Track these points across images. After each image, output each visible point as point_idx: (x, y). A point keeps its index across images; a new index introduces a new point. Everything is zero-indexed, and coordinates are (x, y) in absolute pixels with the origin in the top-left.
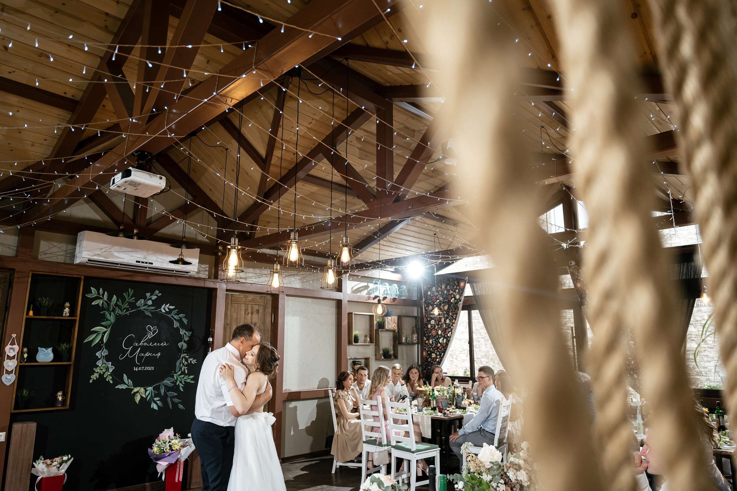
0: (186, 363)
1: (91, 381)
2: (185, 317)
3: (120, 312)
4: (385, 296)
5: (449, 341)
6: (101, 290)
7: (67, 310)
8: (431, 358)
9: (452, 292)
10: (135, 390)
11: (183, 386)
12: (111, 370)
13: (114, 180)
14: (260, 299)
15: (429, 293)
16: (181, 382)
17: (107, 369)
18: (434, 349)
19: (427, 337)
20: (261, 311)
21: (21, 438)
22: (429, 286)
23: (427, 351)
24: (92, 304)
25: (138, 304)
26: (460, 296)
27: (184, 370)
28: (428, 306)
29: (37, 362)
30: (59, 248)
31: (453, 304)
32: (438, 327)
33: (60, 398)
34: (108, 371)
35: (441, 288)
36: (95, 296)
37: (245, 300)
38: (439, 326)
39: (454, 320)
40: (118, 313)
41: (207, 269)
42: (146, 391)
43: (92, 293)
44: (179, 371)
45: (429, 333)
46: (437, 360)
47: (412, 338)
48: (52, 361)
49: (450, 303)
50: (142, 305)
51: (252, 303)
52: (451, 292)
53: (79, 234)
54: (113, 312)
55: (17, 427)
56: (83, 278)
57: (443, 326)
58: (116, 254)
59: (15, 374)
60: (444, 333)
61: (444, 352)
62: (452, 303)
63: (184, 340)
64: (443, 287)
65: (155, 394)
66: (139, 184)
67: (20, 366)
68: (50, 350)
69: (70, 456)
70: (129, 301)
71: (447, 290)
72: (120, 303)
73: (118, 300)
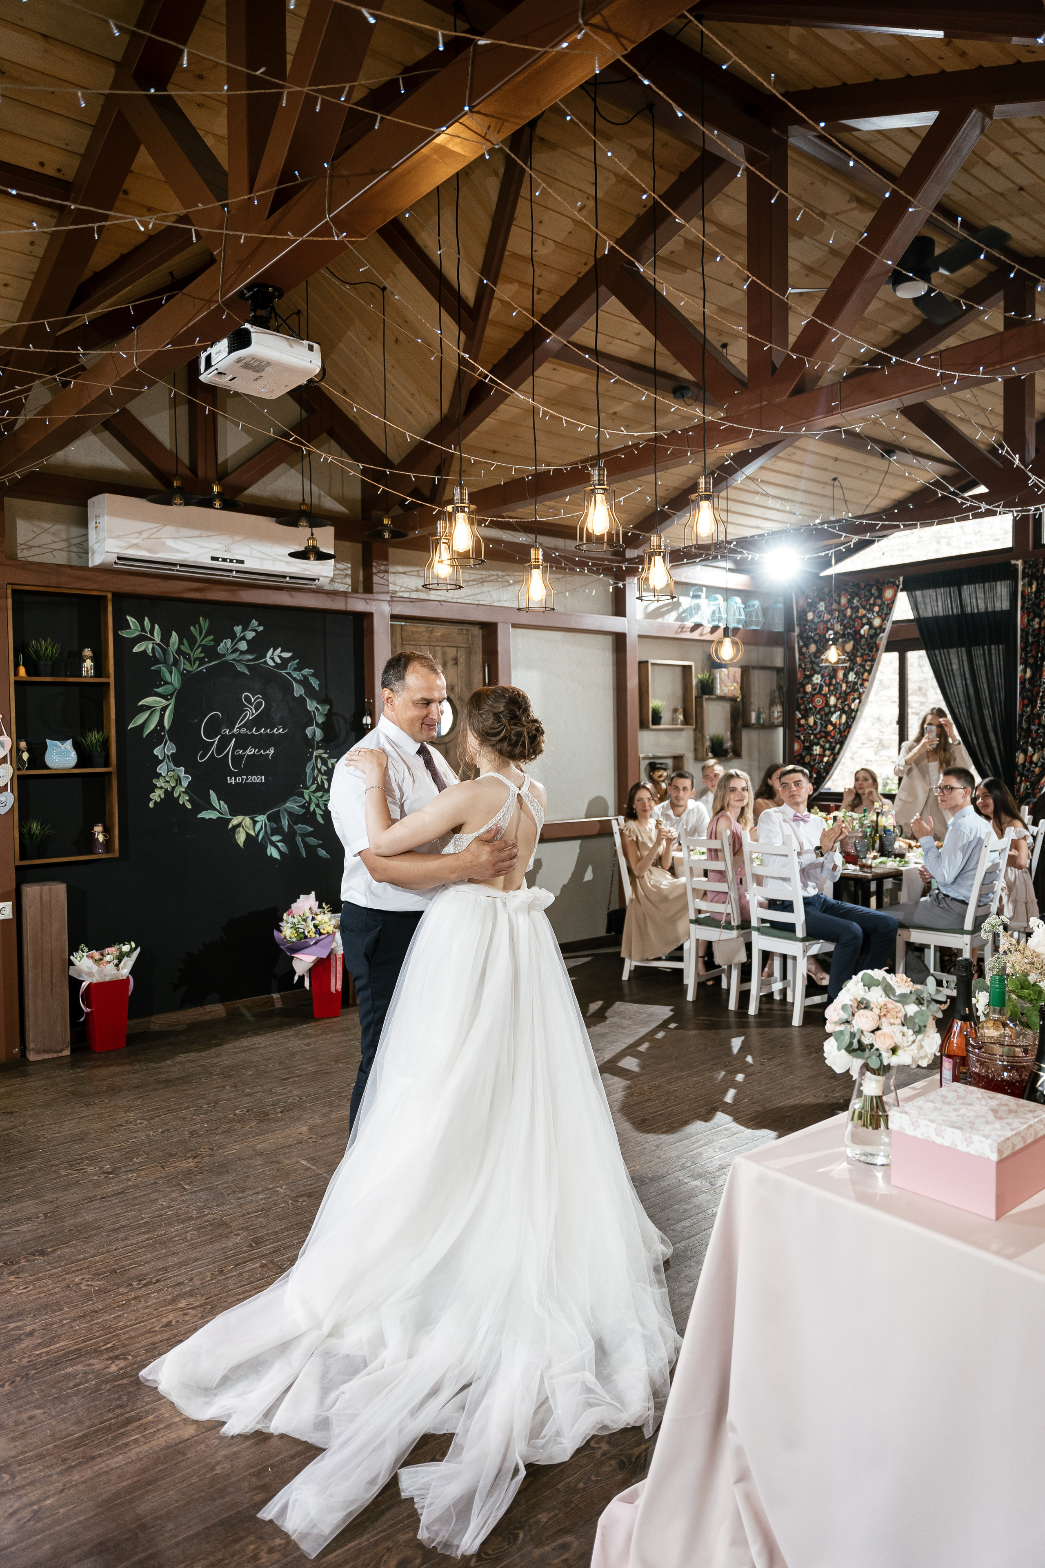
0: (324, 768)
1: (151, 805)
2: (313, 675)
3: (189, 668)
4: (716, 623)
5: (854, 718)
6: (147, 621)
7: (88, 664)
8: (811, 755)
9: (864, 612)
10: (235, 821)
11: (322, 813)
12: (185, 783)
13: (209, 358)
14: (459, 634)
15: (810, 616)
16: (318, 806)
17: (178, 781)
18: (818, 736)
19: (803, 712)
20: (461, 660)
21: (42, 912)
22: (810, 601)
23: (803, 742)
24: (134, 651)
25: (221, 648)
26: (883, 620)
27: (322, 782)
28: (807, 645)
29: (48, 768)
30: (53, 534)
31: (867, 639)
32: (829, 690)
33: (101, 838)
34: (181, 784)
35: (839, 603)
36: (137, 633)
37: (429, 637)
38: (832, 688)
39: (866, 674)
40: (184, 669)
41: (349, 572)
42: (255, 822)
43: (130, 628)
44: (313, 783)
45: (809, 703)
46: (826, 759)
47: (771, 713)
48: (76, 767)
49: (858, 636)
50: (230, 651)
51: (444, 644)
52: (862, 612)
53: (90, 502)
54: (176, 666)
55: (32, 892)
56: (110, 596)
57: (841, 687)
58: (170, 543)
59: (12, 791)
60: (842, 703)
61: (842, 743)
62: (862, 636)
63: (317, 723)
64: (844, 601)
65: (272, 829)
66: (268, 364)
67: (20, 777)
68: (69, 744)
69: (133, 944)
70: (203, 643)
71: (852, 608)
72: (185, 648)
73: (181, 643)
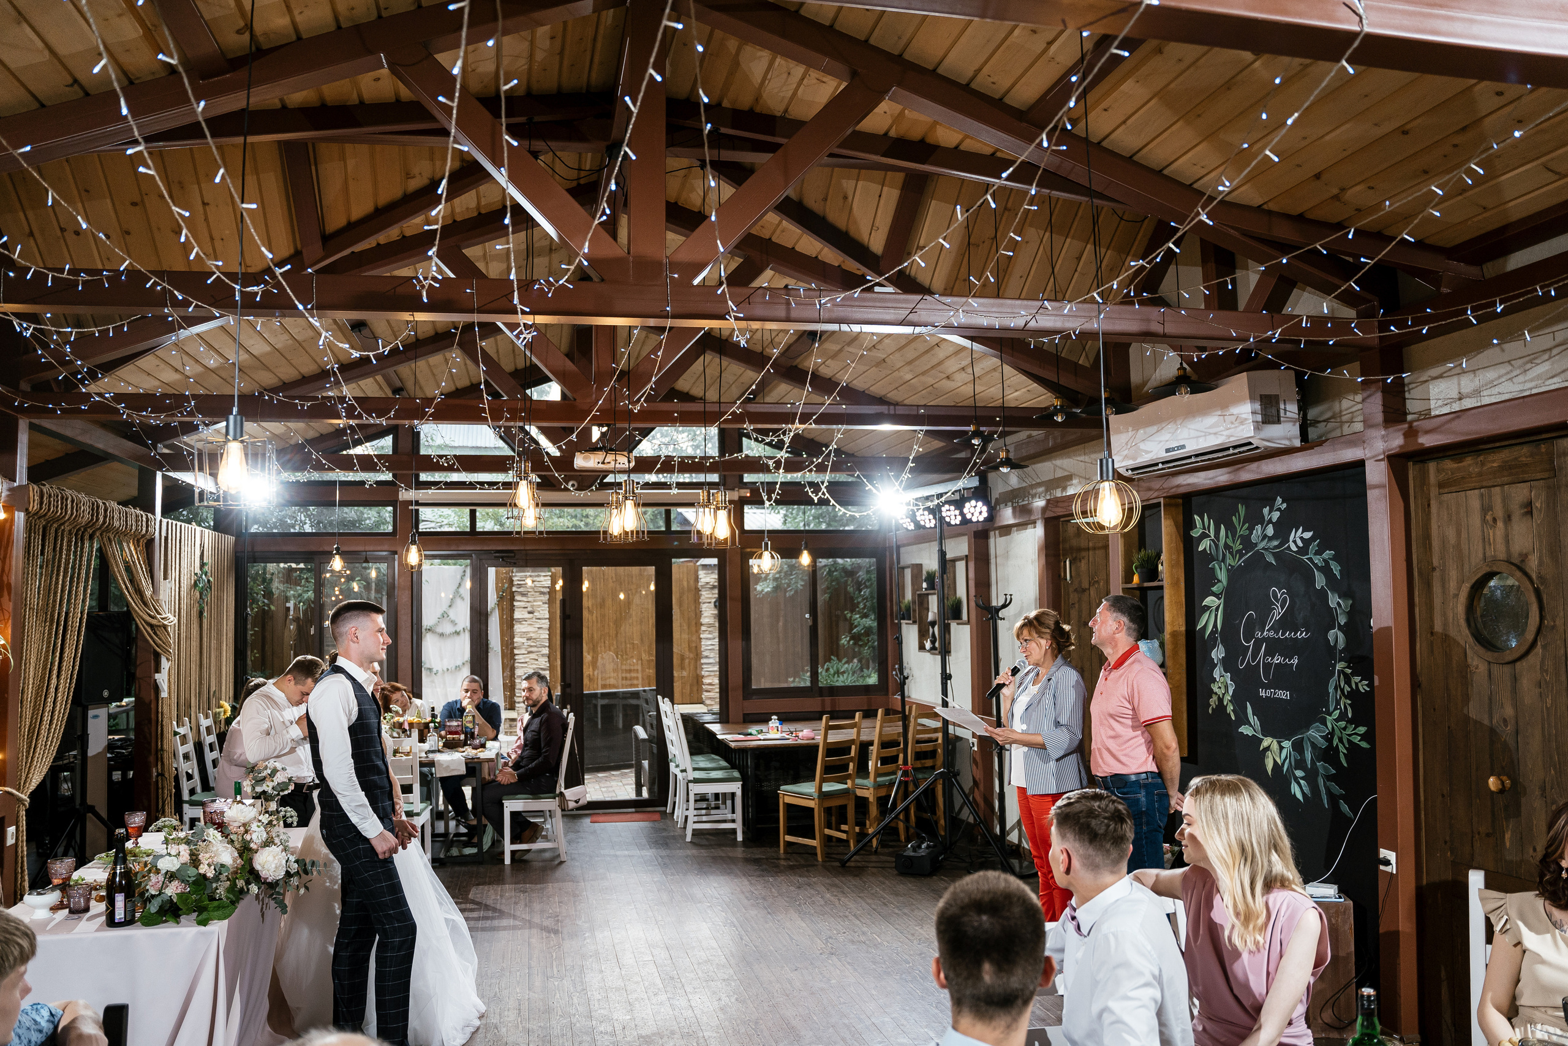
0: (1347, 689)
1: (1210, 711)
2: (1334, 558)
3: (1233, 563)
10: (1265, 743)
11: (1345, 751)
12: (1231, 691)
14: (1533, 455)
16: (1341, 740)
17: (1227, 688)
20: (1538, 505)
24: (1198, 550)
25: (1254, 537)
27: (1346, 707)
34: (1228, 692)
36: (1200, 532)
40: (1229, 564)
42: (1281, 748)
43: (1197, 527)
44: (1336, 709)
50: (1260, 539)
51: (1505, 480)
54: (1224, 562)
63: (1339, 623)
65: (1296, 761)
68: (1157, 644)
70: (1241, 532)
72: (1230, 541)
73: (1227, 535)
